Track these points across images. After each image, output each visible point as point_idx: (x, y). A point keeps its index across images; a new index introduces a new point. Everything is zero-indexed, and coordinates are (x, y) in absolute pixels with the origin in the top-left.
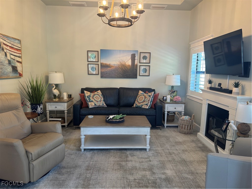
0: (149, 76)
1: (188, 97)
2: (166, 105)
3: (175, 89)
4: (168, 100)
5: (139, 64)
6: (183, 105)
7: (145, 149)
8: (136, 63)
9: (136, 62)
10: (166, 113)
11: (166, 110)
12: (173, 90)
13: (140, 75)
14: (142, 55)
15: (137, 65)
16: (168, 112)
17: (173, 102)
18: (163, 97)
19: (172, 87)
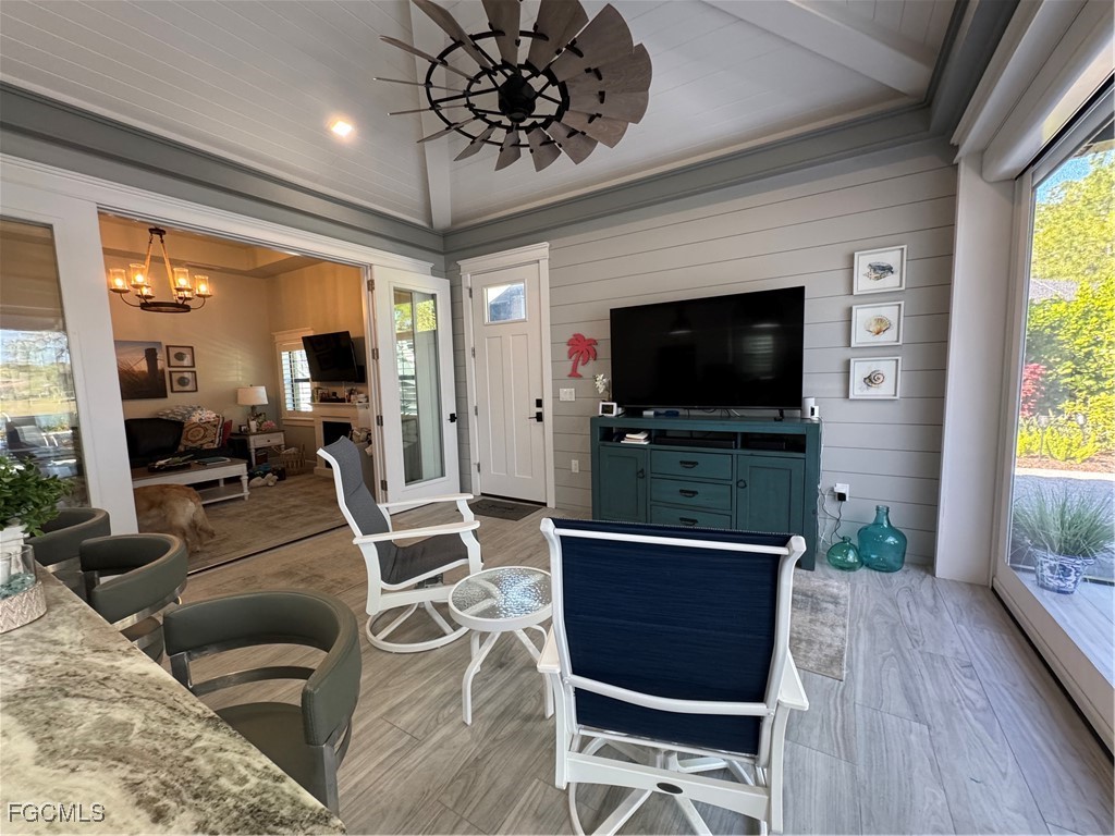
0: (196, 391)
1: (284, 423)
2: (252, 438)
3: (258, 411)
4: (254, 429)
5: (167, 370)
6: (282, 434)
7: (242, 498)
8: (159, 367)
9: (161, 364)
10: (253, 451)
11: (252, 447)
12: (254, 412)
13: (172, 391)
14: (173, 352)
15: (163, 371)
16: (257, 450)
17: (260, 431)
18: (240, 427)
19: (253, 407)
